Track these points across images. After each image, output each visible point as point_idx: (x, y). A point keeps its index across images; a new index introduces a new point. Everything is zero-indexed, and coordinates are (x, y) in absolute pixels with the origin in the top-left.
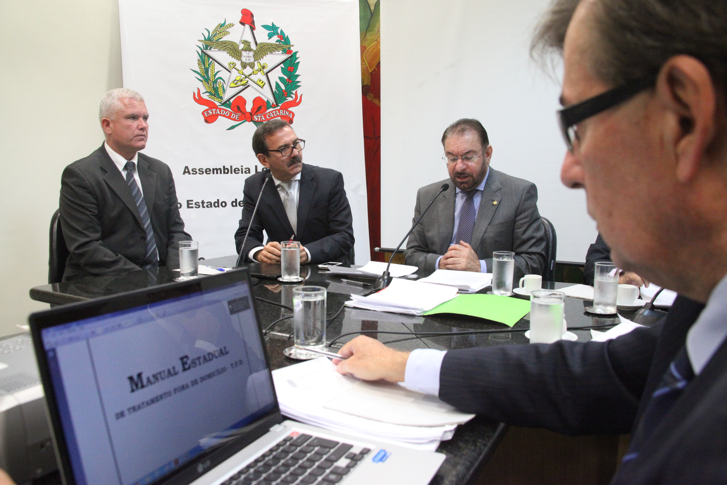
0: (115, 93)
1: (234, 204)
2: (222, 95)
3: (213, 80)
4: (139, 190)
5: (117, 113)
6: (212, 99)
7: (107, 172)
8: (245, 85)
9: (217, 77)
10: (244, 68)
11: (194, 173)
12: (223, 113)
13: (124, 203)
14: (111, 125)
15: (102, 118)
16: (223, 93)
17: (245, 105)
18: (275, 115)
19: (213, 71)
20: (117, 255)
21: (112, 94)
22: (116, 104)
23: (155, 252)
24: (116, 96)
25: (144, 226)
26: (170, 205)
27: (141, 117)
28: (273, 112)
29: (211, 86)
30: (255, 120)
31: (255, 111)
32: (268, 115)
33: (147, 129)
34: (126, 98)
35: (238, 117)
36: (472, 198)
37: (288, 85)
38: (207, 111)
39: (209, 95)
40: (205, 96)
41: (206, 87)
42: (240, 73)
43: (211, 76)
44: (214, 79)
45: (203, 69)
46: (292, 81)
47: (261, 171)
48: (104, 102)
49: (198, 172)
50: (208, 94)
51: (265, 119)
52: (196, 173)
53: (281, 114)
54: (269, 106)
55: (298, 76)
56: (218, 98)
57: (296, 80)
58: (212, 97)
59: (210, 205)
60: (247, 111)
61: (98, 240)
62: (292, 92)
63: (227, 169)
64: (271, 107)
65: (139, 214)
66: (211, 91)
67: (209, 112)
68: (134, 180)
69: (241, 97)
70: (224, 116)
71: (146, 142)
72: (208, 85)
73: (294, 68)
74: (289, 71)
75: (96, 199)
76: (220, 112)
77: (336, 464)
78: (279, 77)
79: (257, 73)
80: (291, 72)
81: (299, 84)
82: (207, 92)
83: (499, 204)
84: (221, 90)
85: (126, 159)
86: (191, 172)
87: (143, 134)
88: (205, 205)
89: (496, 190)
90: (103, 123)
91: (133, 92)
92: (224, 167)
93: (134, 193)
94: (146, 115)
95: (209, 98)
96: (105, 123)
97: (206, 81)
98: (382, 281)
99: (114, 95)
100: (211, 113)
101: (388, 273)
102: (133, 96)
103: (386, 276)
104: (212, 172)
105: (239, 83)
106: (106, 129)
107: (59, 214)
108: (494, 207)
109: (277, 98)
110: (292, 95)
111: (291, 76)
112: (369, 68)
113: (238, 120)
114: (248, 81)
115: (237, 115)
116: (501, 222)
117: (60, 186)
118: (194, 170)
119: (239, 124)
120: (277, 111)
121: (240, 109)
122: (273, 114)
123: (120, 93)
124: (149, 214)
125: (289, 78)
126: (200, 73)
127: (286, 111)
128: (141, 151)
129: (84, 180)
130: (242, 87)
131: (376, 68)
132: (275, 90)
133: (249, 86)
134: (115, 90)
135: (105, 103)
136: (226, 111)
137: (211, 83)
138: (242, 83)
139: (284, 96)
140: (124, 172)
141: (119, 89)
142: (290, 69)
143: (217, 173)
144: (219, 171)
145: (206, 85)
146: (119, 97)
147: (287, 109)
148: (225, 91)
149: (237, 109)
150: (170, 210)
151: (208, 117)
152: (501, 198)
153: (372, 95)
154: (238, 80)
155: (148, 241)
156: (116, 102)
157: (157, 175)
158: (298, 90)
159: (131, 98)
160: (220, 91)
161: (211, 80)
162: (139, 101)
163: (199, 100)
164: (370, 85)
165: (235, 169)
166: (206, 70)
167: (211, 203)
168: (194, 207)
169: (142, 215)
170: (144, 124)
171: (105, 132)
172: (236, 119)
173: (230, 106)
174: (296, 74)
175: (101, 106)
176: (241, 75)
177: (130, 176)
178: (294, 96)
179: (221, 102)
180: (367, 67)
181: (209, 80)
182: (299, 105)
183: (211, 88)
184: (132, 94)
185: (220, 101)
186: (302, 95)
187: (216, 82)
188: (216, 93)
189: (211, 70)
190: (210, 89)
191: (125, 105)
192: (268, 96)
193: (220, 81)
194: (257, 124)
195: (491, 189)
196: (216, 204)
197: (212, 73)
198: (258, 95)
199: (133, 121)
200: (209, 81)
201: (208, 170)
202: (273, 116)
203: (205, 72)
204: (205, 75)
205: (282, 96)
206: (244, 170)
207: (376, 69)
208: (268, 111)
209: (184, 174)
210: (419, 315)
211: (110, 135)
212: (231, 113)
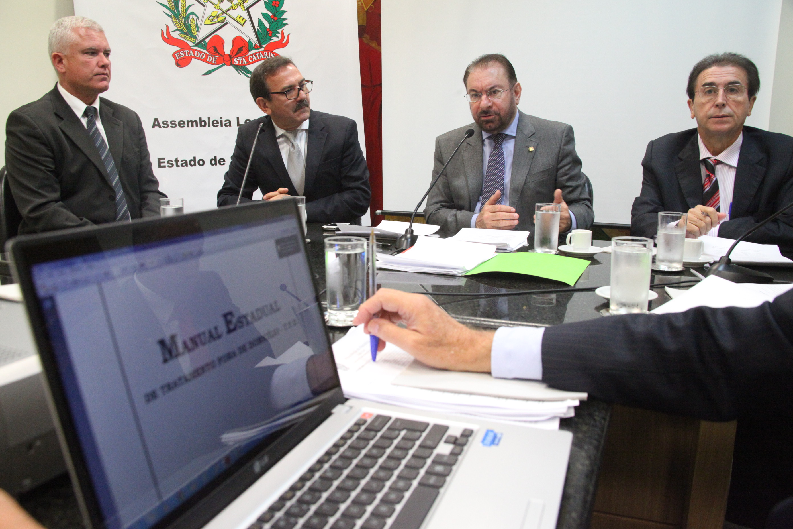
0: (67, 22)
1: (213, 162)
2: (196, 34)
3: (185, 16)
4: (103, 140)
5: (71, 46)
6: (183, 38)
7: (62, 119)
8: (222, 22)
9: (189, 12)
10: (221, 1)
11: (166, 126)
12: (197, 55)
13: (85, 155)
14: (65, 61)
15: (52, 52)
16: (196, 31)
17: (223, 46)
18: (259, 58)
19: (184, 5)
20: (81, 219)
21: (63, 23)
22: (69, 35)
23: (127, 214)
24: (69, 25)
25: (112, 183)
26: (141, 160)
27: (102, 52)
28: (256, 54)
29: (182, 22)
30: (235, 63)
31: (235, 53)
32: (250, 58)
33: (109, 66)
34: (82, 28)
35: (215, 60)
36: (500, 144)
37: (273, 22)
38: (178, 53)
39: (180, 34)
40: (176, 35)
41: (177, 24)
42: (216, 8)
43: (182, 11)
44: (186, 14)
45: (172, 2)
46: (278, 18)
47: (244, 123)
48: (53, 33)
49: (170, 125)
50: (179, 32)
51: (247, 62)
52: (168, 126)
53: (265, 57)
54: (252, 48)
55: (285, 12)
56: (191, 37)
57: (282, 17)
58: (183, 36)
59: (185, 164)
60: (226, 53)
61: (56, 201)
62: (278, 31)
63: (204, 121)
64: (254, 48)
65: (105, 169)
66: (182, 29)
67: (181, 53)
68: (97, 129)
69: (218, 36)
70: (199, 59)
71: (109, 82)
72: (179, 22)
73: (279, 2)
74: (274, 6)
75: (52, 151)
76: (194, 55)
77: (436, 452)
78: (262, 13)
79: (236, 8)
80: (276, 8)
81: (285, 22)
82: (178, 30)
83: (536, 150)
84: (194, 27)
85: (86, 103)
86: (162, 125)
87: (105, 72)
88: (179, 163)
89: (530, 135)
90: (54, 59)
91: (89, 20)
92: (200, 119)
93: (98, 144)
94: (108, 49)
95: (181, 37)
96: (57, 59)
97: (176, 17)
98: (404, 241)
99: (65, 24)
100: (183, 55)
101: (411, 231)
102: (90, 25)
103: (409, 234)
104: (186, 125)
105: (216, 20)
106: (58, 67)
107: (6, 173)
108: (530, 154)
109: (261, 38)
110: (278, 35)
111: (276, 12)
112: (364, 6)
113: (216, 63)
114: (226, 17)
115: (214, 58)
116: (541, 170)
117: (4, 137)
118: (165, 123)
119: (216, 68)
120: (261, 54)
121: (217, 51)
122: (256, 57)
123: (74, 21)
124: (117, 168)
125: (274, 15)
126: (169, 6)
127: (272, 54)
128: (103, 95)
129: (35, 128)
130: (219, 25)
131: (372, 5)
132: (258, 29)
133: (227, 23)
134: (66, 18)
135: (55, 34)
136: (201, 52)
137: (182, 19)
138: (220, 19)
139: (268, 36)
140: (83, 119)
141: (72, 17)
142: (275, 3)
143: (192, 126)
144: (194, 123)
145: (176, 22)
146: (73, 26)
147: (272, 51)
148: (199, 28)
149: (214, 51)
150: (141, 166)
151: (179, 60)
152: (537, 143)
153: (368, 37)
154: (214, 15)
155: (118, 201)
156: (69, 33)
157: (123, 123)
158: (285, 28)
159: (88, 28)
160: (194, 29)
161: (182, 16)
162: (98, 32)
163: (169, 39)
164: (365, 25)
165: (213, 121)
166: (176, 3)
167: (186, 161)
168: (167, 167)
169: (109, 170)
170: (105, 60)
171: (57, 69)
172: (213, 62)
173: (205, 47)
174: (282, 9)
175: (51, 38)
176: (217, 10)
177: (91, 123)
178: (280, 36)
179: (195, 42)
180: (362, 4)
181: (179, 15)
182: (285, 46)
183: (183, 25)
184: (89, 22)
185: (194, 40)
186: (289, 34)
187: (187, 18)
188: (188, 31)
189: (181, 3)
190: (181, 27)
191: (81, 36)
192: (249, 35)
193: (193, 17)
194: (238, 69)
195: (524, 134)
196: (193, 163)
197: (183, 7)
198: (238, 34)
199: (91, 57)
200: (180, 17)
201: (182, 123)
202: (256, 59)
203: (174, 6)
204: (174, 10)
205: (267, 35)
206: (224, 123)
207: (372, 7)
208: (250, 53)
209: (153, 127)
210: (460, 275)
211: (64, 73)
212: (207, 55)
